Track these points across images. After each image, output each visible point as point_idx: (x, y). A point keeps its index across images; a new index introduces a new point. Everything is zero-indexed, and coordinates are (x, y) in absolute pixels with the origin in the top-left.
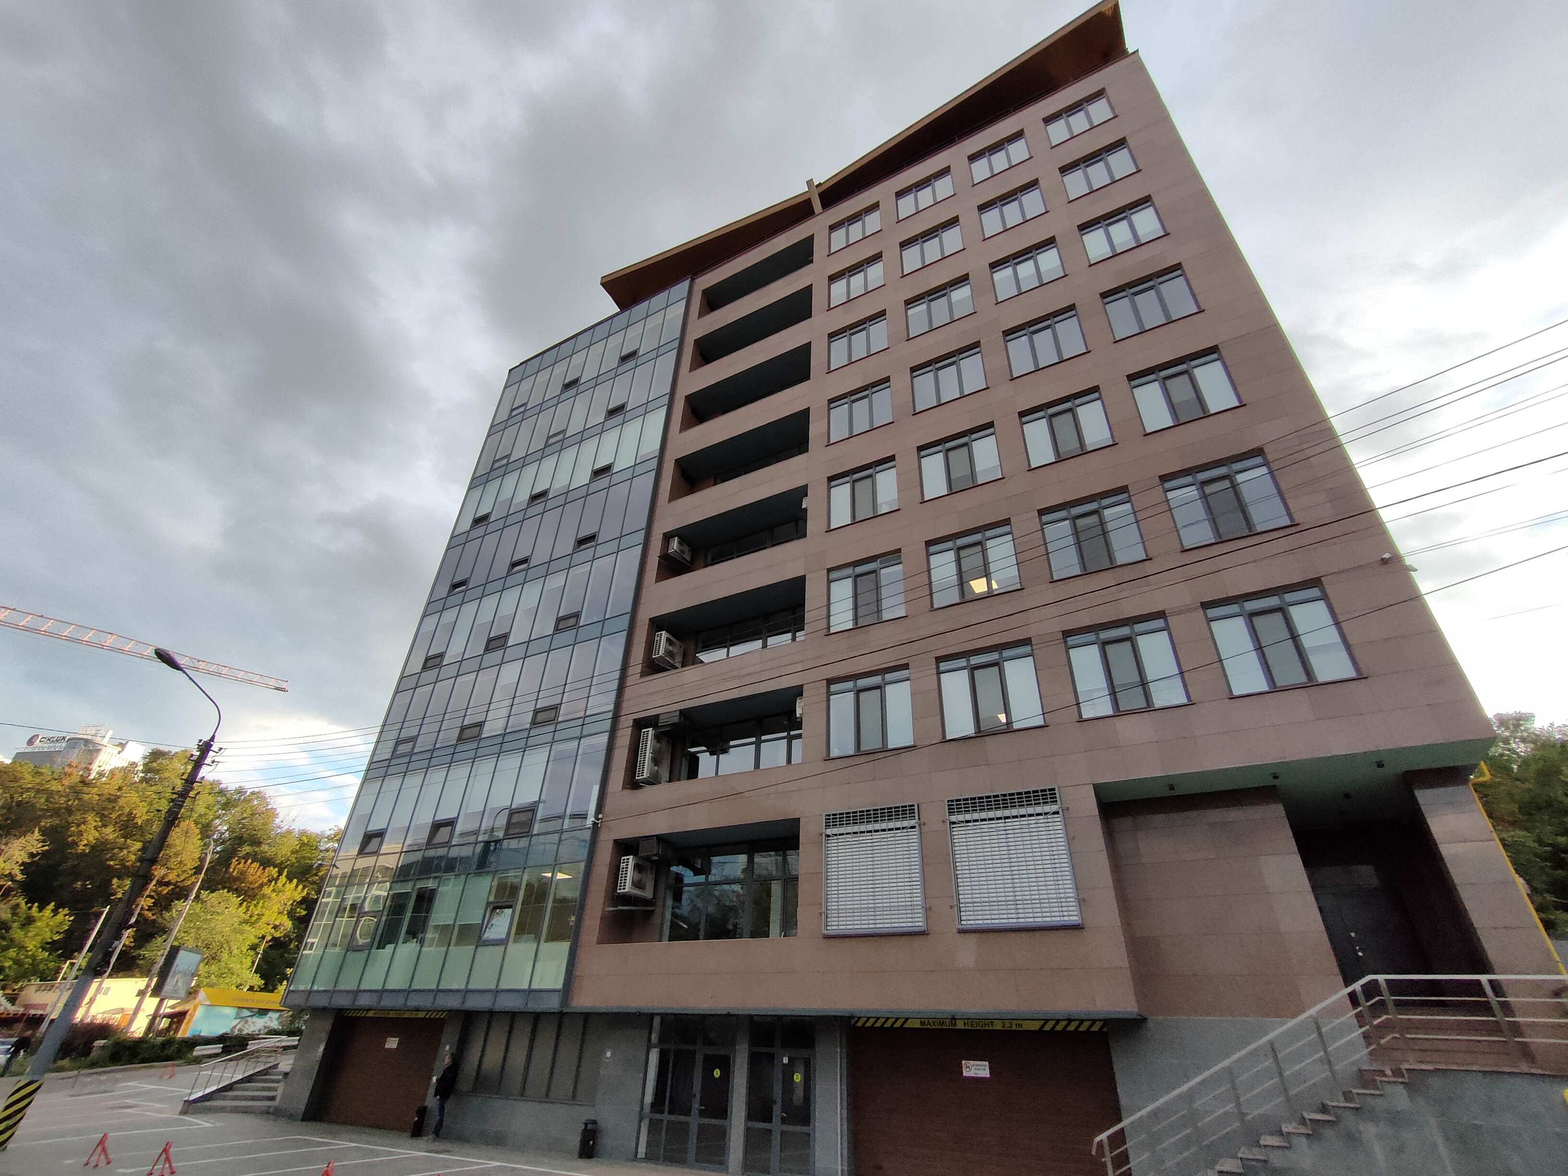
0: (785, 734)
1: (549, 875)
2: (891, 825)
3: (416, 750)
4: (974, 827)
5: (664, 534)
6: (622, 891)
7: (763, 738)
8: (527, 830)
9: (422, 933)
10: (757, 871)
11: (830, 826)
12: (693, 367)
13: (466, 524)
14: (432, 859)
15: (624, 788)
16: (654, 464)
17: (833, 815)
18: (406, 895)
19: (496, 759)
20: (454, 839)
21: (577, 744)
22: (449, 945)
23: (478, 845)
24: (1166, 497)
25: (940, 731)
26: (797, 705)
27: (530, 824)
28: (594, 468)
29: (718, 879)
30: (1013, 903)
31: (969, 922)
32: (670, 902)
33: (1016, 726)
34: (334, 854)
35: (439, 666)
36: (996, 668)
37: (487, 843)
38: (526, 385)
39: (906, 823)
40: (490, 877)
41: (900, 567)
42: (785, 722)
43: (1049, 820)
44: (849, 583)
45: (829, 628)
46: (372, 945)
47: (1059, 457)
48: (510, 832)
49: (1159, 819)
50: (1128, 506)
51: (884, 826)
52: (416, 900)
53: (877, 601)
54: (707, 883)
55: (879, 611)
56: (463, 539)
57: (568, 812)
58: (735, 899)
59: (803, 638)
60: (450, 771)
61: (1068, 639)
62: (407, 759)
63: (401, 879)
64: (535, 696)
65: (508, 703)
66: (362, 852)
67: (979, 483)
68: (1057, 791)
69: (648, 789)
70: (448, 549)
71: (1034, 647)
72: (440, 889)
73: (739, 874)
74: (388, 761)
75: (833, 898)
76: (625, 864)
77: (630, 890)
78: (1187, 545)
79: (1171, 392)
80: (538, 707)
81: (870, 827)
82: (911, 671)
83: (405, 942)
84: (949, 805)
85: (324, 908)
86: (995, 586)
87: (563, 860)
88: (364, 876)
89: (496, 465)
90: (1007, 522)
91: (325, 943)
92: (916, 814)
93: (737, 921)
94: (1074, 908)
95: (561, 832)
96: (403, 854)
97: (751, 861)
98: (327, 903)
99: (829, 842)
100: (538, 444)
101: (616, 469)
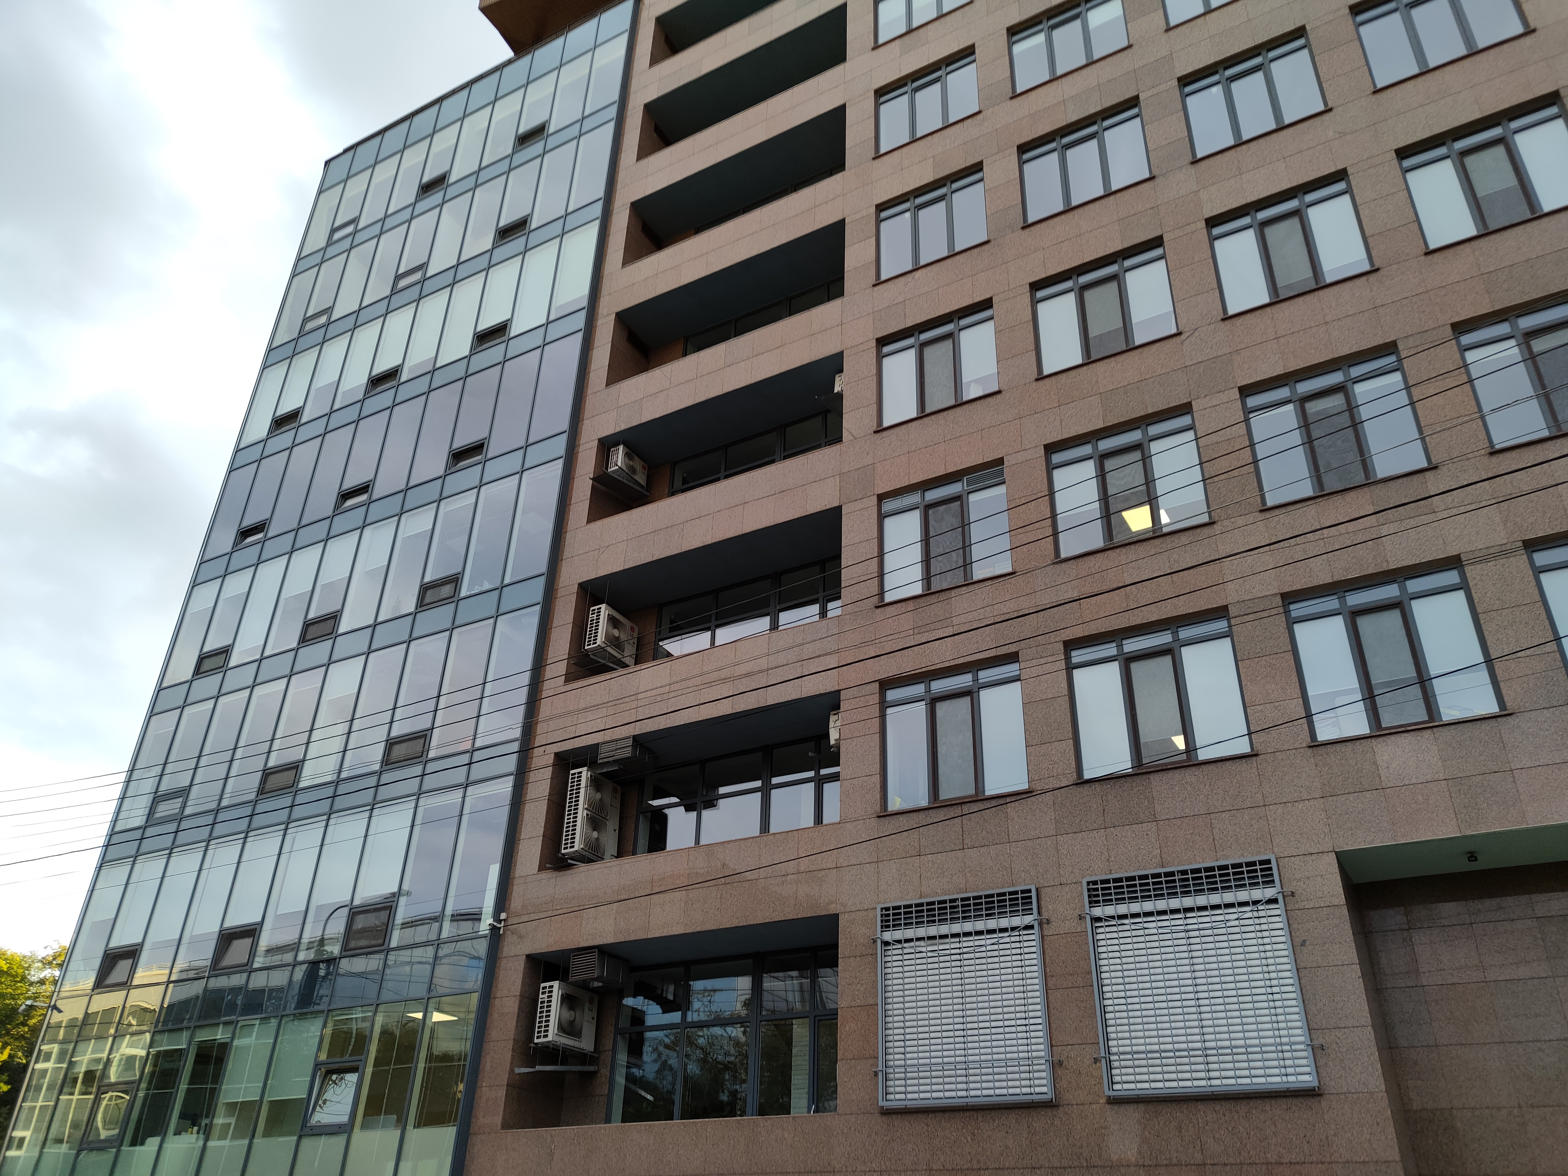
0: (811, 774)
1: (419, 1015)
2: (992, 924)
3: (188, 811)
4: (1133, 927)
5: (599, 440)
6: (542, 1040)
7: (775, 780)
8: (380, 941)
9: (207, 1116)
10: (768, 1004)
11: (888, 926)
12: (644, 152)
13: (261, 428)
14: (219, 993)
15: (542, 868)
16: (580, 321)
17: (894, 908)
18: (177, 1055)
19: (324, 823)
20: (257, 959)
21: (461, 795)
22: (253, 1136)
23: (297, 968)
24: (1463, 359)
25: (1073, 765)
26: (831, 724)
27: (385, 931)
28: (479, 329)
29: (703, 1017)
30: (1200, 1053)
31: (1126, 1086)
32: (622, 1058)
33: (1203, 755)
34: (53, 988)
35: (223, 668)
36: (1167, 660)
37: (314, 965)
38: (356, 186)
39: (1016, 921)
40: (319, 1022)
41: (1001, 490)
42: (810, 754)
43: (1261, 914)
44: (915, 518)
45: (881, 593)
46: (122, 1141)
47: (1277, 295)
48: (352, 944)
49: (1449, 910)
50: (1397, 377)
51: (980, 925)
52: (196, 1062)
53: (964, 548)
54: (684, 1024)
55: (967, 565)
56: (256, 453)
57: (449, 911)
58: (733, 1051)
59: (839, 612)
60: (248, 845)
61: (1292, 607)
62: (172, 827)
63: (170, 1027)
64: (387, 717)
65: (343, 728)
66: (101, 984)
67: (1137, 343)
68: (1274, 865)
69: (582, 869)
70: (231, 470)
71: (1233, 622)
72: (236, 1043)
73: (738, 1008)
74: (141, 831)
75: (895, 1047)
76: (545, 996)
77: (557, 1039)
78: (1500, 440)
79: (1474, 177)
80: (394, 734)
81: (956, 928)
82: (1023, 665)
83: (177, 1133)
84: (1089, 890)
85: (38, 1080)
86: (1165, 519)
87: (441, 990)
88: (105, 1023)
89: (309, 326)
90: (1186, 409)
91: (42, 1137)
92: (1035, 906)
93: (738, 1087)
94: (1304, 1062)
95: (438, 943)
96: (171, 985)
97: (757, 988)
98: (45, 1071)
99: (889, 953)
100: (379, 288)
101: (514, 330)
